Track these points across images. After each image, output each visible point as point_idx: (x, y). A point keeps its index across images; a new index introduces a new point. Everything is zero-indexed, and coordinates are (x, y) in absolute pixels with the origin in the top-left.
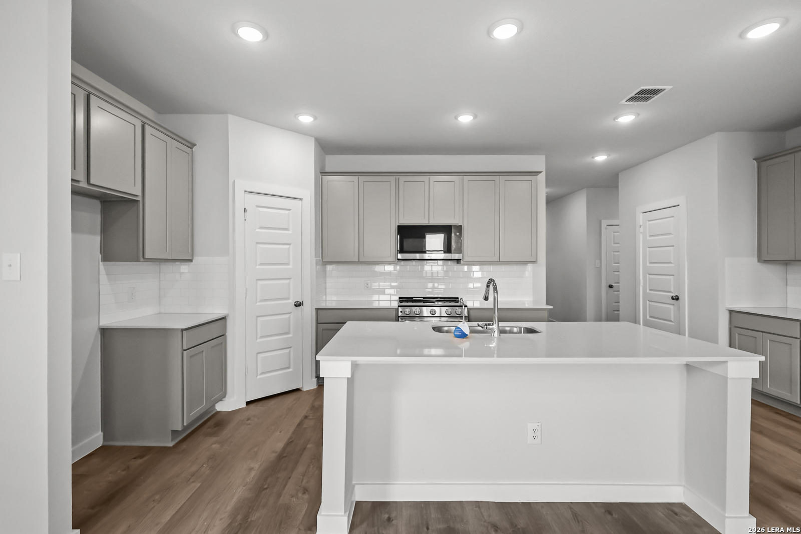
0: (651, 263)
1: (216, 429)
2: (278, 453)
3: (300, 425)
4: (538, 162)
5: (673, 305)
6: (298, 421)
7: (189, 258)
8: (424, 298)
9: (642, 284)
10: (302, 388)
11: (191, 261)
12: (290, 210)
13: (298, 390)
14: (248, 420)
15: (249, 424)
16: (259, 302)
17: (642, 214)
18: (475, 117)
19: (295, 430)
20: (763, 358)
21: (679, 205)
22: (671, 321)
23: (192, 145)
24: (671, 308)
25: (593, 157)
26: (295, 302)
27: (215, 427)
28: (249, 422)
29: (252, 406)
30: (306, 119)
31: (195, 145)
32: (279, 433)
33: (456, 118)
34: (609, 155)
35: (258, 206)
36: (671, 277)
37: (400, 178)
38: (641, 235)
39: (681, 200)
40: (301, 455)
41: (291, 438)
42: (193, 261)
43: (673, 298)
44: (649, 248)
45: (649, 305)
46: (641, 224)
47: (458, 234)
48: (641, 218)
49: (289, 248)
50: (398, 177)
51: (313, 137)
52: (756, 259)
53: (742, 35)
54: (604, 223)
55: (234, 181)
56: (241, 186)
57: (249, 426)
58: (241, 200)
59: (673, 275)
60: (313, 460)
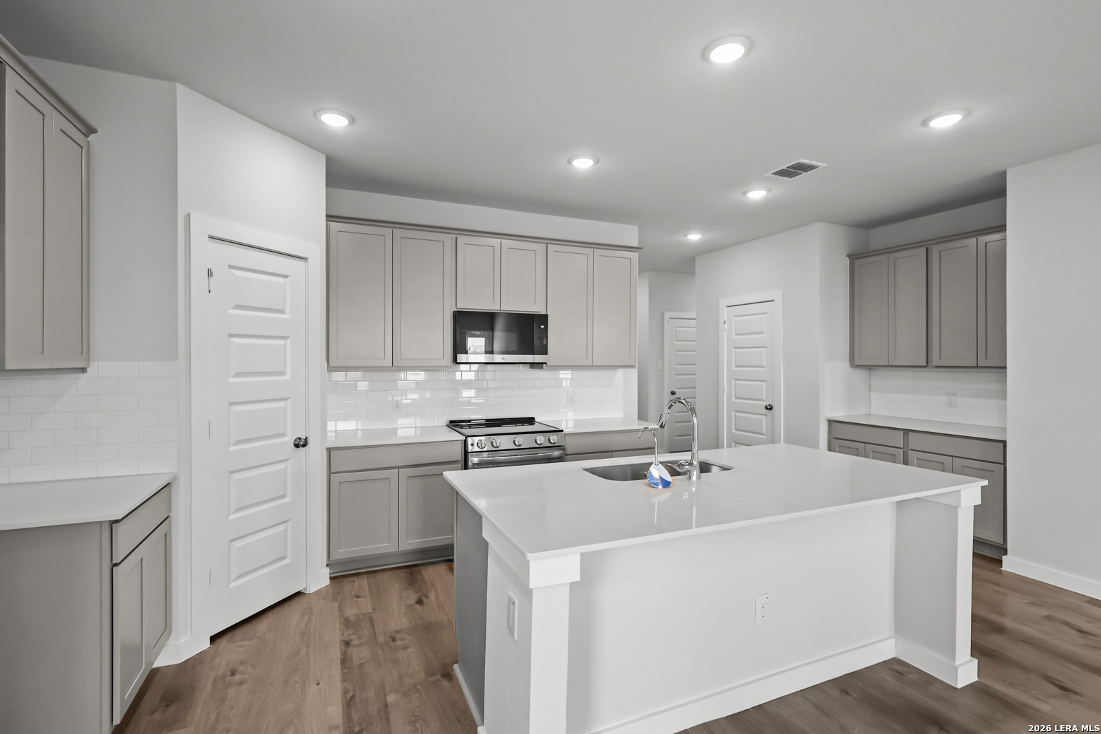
0: (737, 366)
1: (172, 709)
2: (341, 728)
3: (345, 661)
4: (629, 234)
5: (766, 415)
6: (336, 653)
7: (82, 365)
8: (487, 420)
9: (726, 391)
10: (305, 589)
11: (84, 370)
12: (286, 277)
13: (298, 594)
14: (233, 673)
15: (241, 683)
16: (233, 445)
17: (726, 308)
18: (597, 161)
19: (343, 674)
20: (985, 483)
21: (773, 301)
22: (762, 434)
23: (90, 130)
24: (763, 420)
25: (686, 236)
26: (295, 441)
27: (167, 706)
28: (238, 677)
29: (223, 643)
30: (335, 121)
31: (95, 131)
32: (314, 687)
33: (569, 162)
34: (704, 234)
35: (231, 267)
36: (764, 383)
37: (459, 237)
38: (725, 333)
39: (776, 295)
40: (388, 719)
41: (345, 691)
42: (89, 370)
43: (766, 408)
44: (735, 348)
45: (735, 415)
46: (725, 320)
47: (542, 327)
48: (725, 313)
49: (285, 345)
50: (456, 236)
51: (321, 151)
52: (847, 364)
53: (925, 123)
54: (667, 315)
55: (189, 215)
56: (202, 225)
57: (244, 686)
58: (203, 254)
59: (766, 381)
60: (418, 725)
